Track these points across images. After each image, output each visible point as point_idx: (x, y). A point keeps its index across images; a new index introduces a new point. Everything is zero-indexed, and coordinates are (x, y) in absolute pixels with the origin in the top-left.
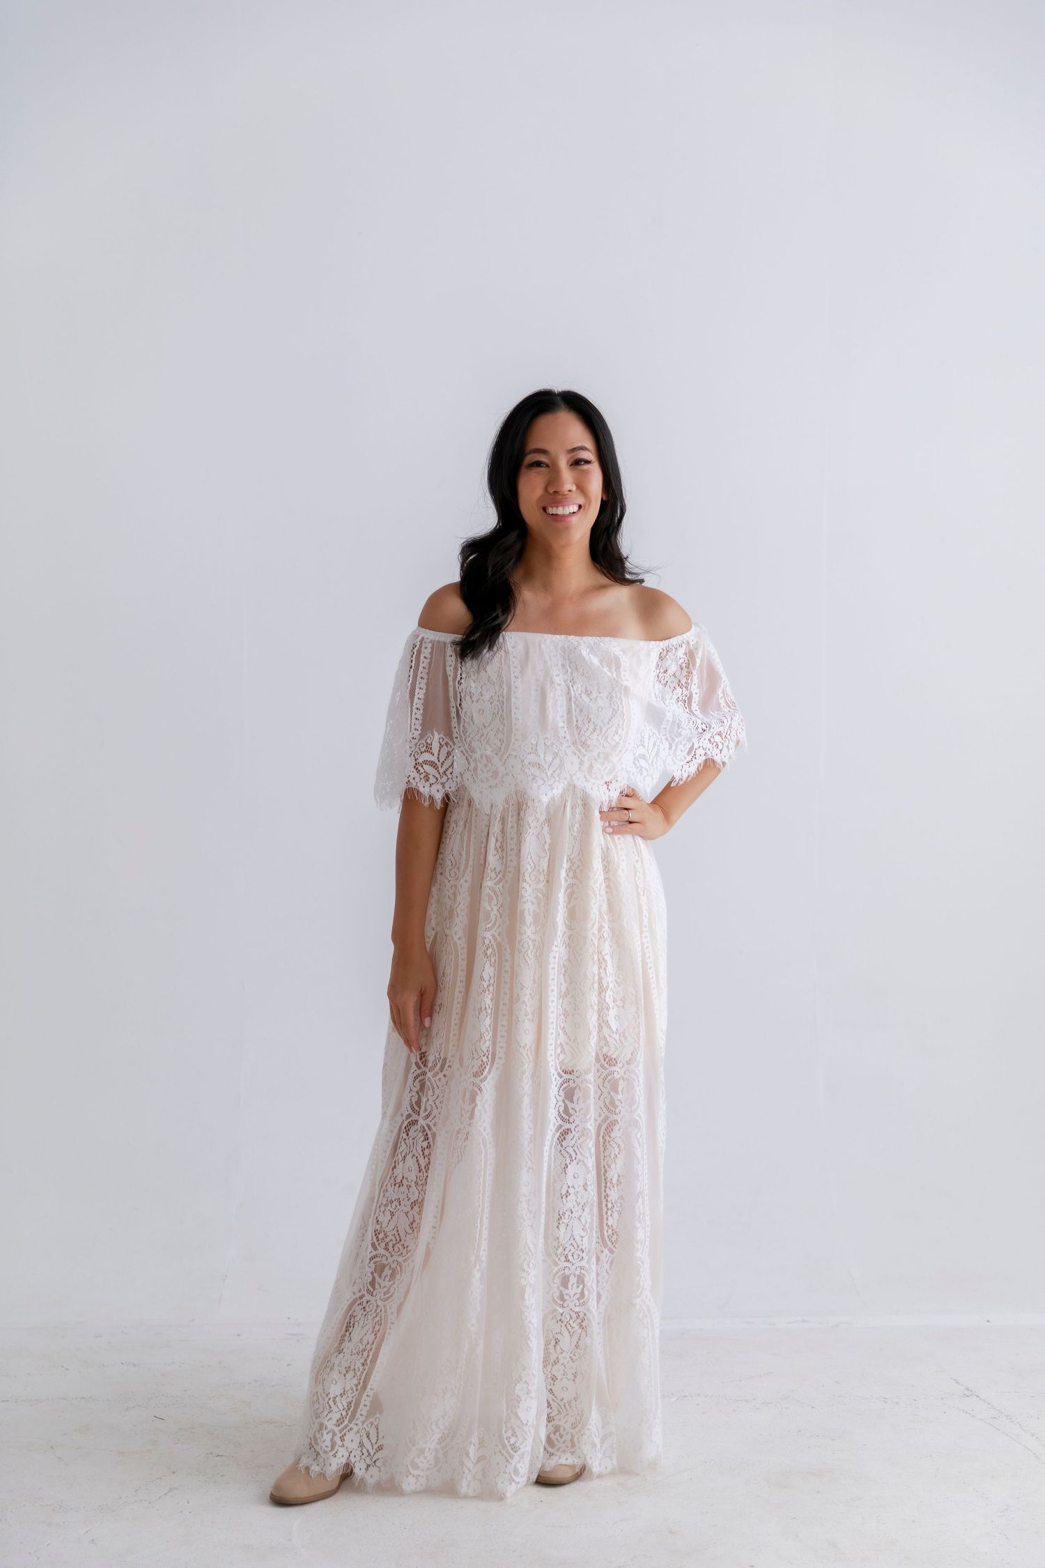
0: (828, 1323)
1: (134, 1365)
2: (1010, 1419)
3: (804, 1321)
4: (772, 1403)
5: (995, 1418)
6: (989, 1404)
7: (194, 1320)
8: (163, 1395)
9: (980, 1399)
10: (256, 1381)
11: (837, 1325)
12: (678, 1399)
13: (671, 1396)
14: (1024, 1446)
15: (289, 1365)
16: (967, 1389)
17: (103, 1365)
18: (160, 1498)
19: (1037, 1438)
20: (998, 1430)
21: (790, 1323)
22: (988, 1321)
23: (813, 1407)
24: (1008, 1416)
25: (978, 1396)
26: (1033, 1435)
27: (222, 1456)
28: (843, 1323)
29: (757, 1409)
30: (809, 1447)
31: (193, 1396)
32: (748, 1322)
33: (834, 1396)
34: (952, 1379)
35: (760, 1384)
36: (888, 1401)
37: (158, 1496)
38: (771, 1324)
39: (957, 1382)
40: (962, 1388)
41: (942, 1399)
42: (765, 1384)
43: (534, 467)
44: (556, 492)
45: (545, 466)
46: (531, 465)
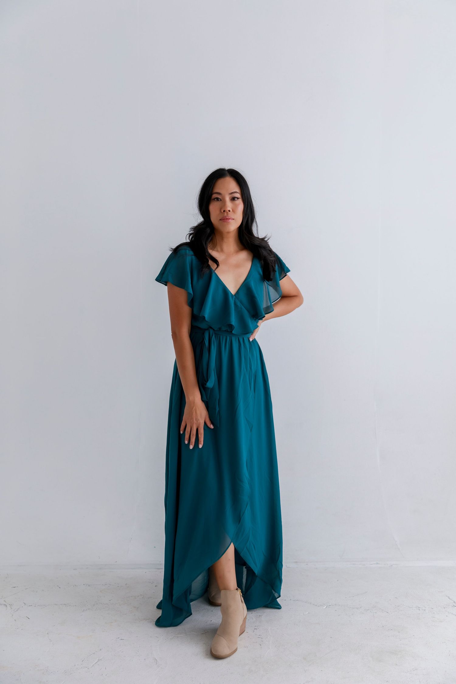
0: (388, 565)
1: (89, 586)
3: (377, 563)
4: (369, 610)
7: (116, 562)
8: (100, 603)
10: (141, 595)
11: (392, 565)
12: (327, 607)
13: (323, 605)
15: (156, 586)
16: (454, 602)
17: (75, 585)
21: (371, 564)
27: (123, 639)
28: (394, 565)
29: (362, 613)
30: (389, 636)
31: (113, 604)
32: (354, 564)
33: (396, 606)
34: (446, 596)
35: (362, 599)
36: (421, 610)
37: (92, 665)
38: (363, 565)
39: (449, 598)
40: (452, 602)
41: (444, 608)
42: (364, 599)
43: (216, 200)
44: (224, 211)
45: (220, 200)
46: (215, 199)
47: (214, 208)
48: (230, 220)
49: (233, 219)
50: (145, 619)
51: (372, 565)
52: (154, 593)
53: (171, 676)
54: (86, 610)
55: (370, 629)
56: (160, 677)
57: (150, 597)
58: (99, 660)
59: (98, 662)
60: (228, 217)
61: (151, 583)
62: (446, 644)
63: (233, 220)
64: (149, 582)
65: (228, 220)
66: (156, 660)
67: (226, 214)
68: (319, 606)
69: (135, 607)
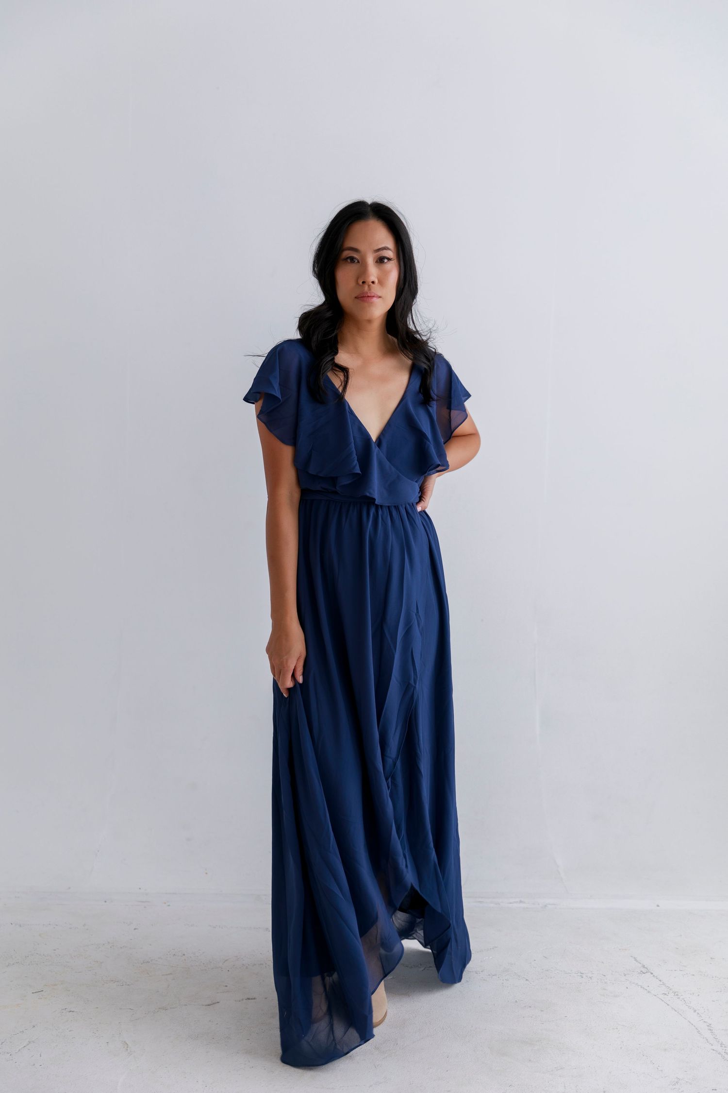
0: (539, 904)
1: (20, 926)
2: (677, 995)
3: (521, 902)
4: (496, 975)
5: (665, 994)
6: (660, 981)
7: (69, 888)
8: (37, 954)
9: (654, 976)
10: (109, 943)
11: (546, 906)
12: (424, 969)
13: (419, 966)
14: (689, 1021)
15: (135, 929)
16: (644, 966)
18: (19, 1050)
19: (698, 1014)
20: (668, 1005)
21: (511, 903)
22: (658, 906)
23: (527, 980)
24: (675, 993)
25: (652, 974)
26: (695, 1011)
27: (73, 1011)
28: (550, 904)
29: (484, 980)
30: (523, 1017)
31: (60, 955)
32: (480, 902)
33: (543, 969)
34: (632, 957)
35: (487, 958)
36: (584, 976)
37: (18, 1049)
38: (496, 904)
39: (636, 960)
40: (640, 965)
41: (625, 975)
42: (491, 957)
43: (349, 261)
44: (364, 282)
45: (356, 261)
46: (347, 258)
47: (345, 277)
48: (375, 299)
49: (380, 297)
50: (112, 981)
51: (511, 905)
52: (131, 939)
53: (150, 1070)
54: (13, 964)
55: (494, 1005)
56: (130, 1070)
57: (123, 947)
58: (29, 1042)
59: (28, 1045)
60: (370, 293)
61: (127, 923)
62: (619, 1031)
63: (380, 299)
64: (124, 923)
65: (370, 298)
66: (127, 1044)
67: (366, 288)
68: (411, 967)
69: (98, 962)
